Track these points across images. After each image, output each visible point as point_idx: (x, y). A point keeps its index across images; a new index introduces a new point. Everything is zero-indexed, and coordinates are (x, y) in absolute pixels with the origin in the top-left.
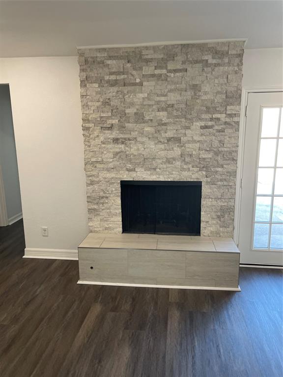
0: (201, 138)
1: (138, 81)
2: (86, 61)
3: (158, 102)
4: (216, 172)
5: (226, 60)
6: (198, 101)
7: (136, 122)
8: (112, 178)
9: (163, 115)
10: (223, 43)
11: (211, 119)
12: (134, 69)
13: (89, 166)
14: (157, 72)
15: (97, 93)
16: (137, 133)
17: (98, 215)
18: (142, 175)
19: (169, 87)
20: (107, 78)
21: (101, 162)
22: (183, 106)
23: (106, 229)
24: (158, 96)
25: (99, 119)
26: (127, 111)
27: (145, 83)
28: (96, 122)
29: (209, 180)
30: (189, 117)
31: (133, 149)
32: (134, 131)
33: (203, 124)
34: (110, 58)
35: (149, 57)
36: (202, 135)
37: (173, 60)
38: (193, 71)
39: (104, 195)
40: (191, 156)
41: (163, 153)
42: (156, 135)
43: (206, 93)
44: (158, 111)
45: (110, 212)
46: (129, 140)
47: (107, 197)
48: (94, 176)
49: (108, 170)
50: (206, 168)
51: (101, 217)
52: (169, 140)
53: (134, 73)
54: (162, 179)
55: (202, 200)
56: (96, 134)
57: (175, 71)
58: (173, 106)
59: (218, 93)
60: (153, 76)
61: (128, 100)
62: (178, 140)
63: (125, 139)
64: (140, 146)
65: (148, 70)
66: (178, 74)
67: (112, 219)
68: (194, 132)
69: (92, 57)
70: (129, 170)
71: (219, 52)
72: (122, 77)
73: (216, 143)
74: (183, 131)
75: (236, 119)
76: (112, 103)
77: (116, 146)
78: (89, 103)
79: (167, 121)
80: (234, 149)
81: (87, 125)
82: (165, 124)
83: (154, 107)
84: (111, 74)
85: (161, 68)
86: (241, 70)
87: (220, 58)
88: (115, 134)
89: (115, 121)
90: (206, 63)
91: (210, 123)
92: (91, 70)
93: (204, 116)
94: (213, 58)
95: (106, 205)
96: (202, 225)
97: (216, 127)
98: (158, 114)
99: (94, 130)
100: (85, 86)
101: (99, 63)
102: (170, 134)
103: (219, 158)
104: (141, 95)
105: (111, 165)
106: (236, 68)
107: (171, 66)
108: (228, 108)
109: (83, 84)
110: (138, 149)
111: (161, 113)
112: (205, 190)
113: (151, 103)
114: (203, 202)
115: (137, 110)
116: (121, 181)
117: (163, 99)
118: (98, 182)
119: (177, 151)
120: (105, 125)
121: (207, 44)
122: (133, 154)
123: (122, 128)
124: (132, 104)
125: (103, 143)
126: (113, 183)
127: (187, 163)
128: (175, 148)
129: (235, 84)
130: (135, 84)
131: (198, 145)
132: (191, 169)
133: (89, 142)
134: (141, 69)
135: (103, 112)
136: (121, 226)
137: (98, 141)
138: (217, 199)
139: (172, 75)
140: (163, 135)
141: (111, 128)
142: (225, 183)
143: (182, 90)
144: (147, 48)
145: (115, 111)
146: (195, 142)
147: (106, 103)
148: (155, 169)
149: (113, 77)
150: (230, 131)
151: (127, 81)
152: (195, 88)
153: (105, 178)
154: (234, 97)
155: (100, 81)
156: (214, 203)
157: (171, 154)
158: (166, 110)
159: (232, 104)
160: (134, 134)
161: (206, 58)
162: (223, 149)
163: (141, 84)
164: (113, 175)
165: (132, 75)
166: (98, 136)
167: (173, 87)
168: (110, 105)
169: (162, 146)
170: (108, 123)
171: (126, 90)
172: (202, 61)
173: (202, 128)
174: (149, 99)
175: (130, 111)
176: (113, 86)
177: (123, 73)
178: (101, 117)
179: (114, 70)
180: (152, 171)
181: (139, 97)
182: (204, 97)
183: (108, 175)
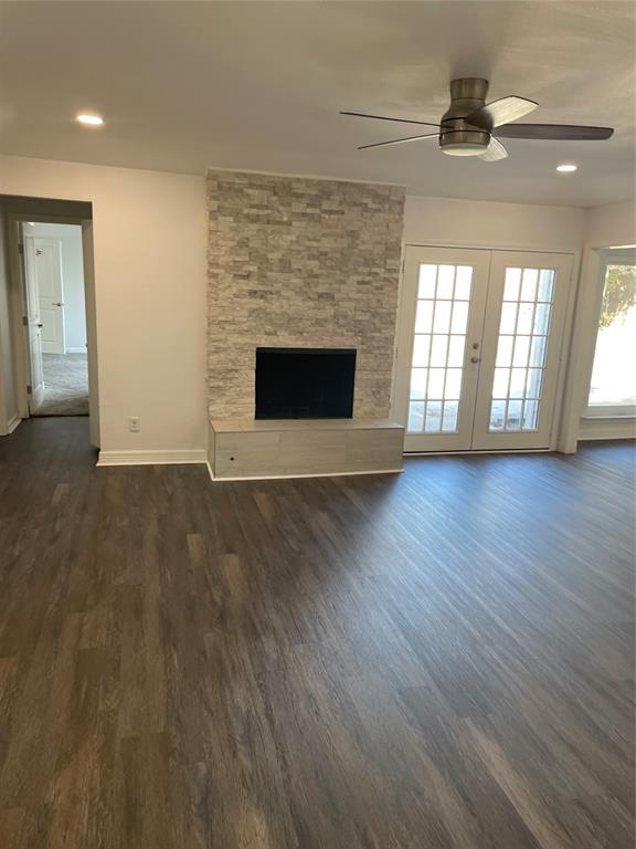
0: (357, 296)
1: (285, 219)
2: (220, 187)
3: (309, 248)
4: (374, 337)
5: (387, 206)
6: (356, 251)
7: (281, 271)
8: (246, 344)
9: (314, 265)
10: (384, 186)
11: (370, 274)
12: (282, 204)
13: (215, 328)
14: (309, 211)
15: (231, 229)
16: (280, 285)
17: (224, 395)
18: (285, 340)
19: (323, 231)
20: (246, 211)
21: (232, 322)
22: (338, 255)
23: (234, 414)
24: (309, 240)
25: (232, 264)
26: (270, 256)
27: (294, 223)
28: (228, 268)
29: (365, 347)
30: (344, 269)
31: (275, 306)
32: (277, 281)
33: (359, 278)
34: (251, 186)
35: (299, 191)
36: (359, 292)
37: (328, 199)
38: (352, 214)
39: (233, 367)
40: (345, 317)
41: (313, 313)
42: (305, 289)
43: (364, 242)
44: (309, 258)
45: (241, 391)
46: (271, 293)
47: (236, 371)
48: (220, 340)
49: (241, 333)
50: (361, 332)
51: (227, 398)
52: (320, 296)
53: (281, 208)
54: (310, 345)
55: (357, 372)
56: (227, 283)
57: (331, 212)
58: (326, 254)
59: (379, 243)
60: (304, 215)
61: (272, 242)
62: (331, 297)
63: (265, 292)
64: (284, 302)
65: (299, 207)
66: (332, 216)
67: (243, 401)
68: (349, 289)
69: (228, 183)
70: (267, 333)
71: (376, 195)
72: (266, 212)
73: (374, 303)
74: (337, 286)
75: (395, 275)
76: (251, 245)
77: (254, 301)
78: (220, 242)
79: (319, 272)
80: (392, 311)
81: (216, 271)
82: (316, 276)
83: (304, 254)
84: (252, 206)
85: (314, 206)
86: (401, 219)
87: (380, 203)
88: (252, 285)
89: (253, 268)
90: (365, 207)
91: (368, 279)
92: (225, 199)
93: (361, 269)
94: (373, 202)
95: (235, 381)
96: (355, 404)
97: (375, 284)
98: (308, 262)
99: (224, 278)
100: (216, 219)
101: (236, 191)
102: (321, 289)
103: (377, 321)
104: (289, 238)
105: (245, 327)
106: (397, 217)
107: (326, 206)
108: (388, 261)
109: (213, 215)
110: (282, 307)
111: (313, 262)
112: (360, 360)
113: (302, 248)
114: (357, 375)
115: (283, 255)
116: (258, 349)
117: (315, 244)
118: (226, 350)
119: (329, 311)
120: (240, 273)
121: (366, 185)
122: (274, 312)
123: (262, 277)
124: (277, 247)
125: (236, 296)
126: (246, 351)
127: (340, 326)
128: (327, 307)
129: (396, 235)
130: (280, 223)
131: (353, 304)
132: (345, 333)
133: (215, 293)
134: (290, 205)
135: (238, 255)
136: (254, 410)
137: (228, 293)
138: (373, 370)
139: (327, 217)
140: (314, 289)
141: (247, 277)
142: (383, 352)
143: (337, 236)
144: (298, 180)
145: (255, 256)
146: (350, 299)
147: (243, 243)
148: (301, 333)
149: (253, 211)
150: (390, 289)
151: (271, 219)
152: (353, 235)
153: (235, 344)
154: (393, 250)
155: (236, 214)
156: (370, 376)
157: (322, 314)
158: (318, 259)
159: (392, 258)
160: (277, 287)
161: (365, 201)
162: (379, 310)
163: (289, 224)
164: (246, 339)
165: (279, 211)
166: (229, 287)
167: (327, 231)
168: (247, 246)
169: (311, 304)
170: (244, 269)
171: (269, 228)
172: (360, 204)
173: (360, 283)
174: (297, 242)
175: (274, 256)
176: (253, 221)
177: (267, 207)
178: (235, 261)
179: (255, 202)
180: (298, 335)
181: (286, 240)
182: (362, 247)
183: (241, 340)
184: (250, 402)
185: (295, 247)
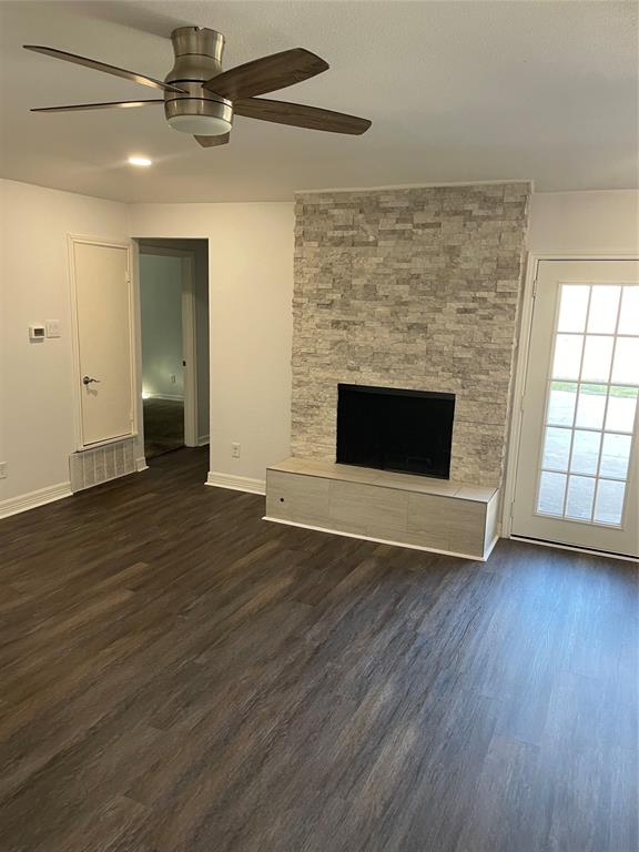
0: (457, 328)
1: (372, 239)
2: (305, 210)
3: (398, 271)
4: (478, 381)
5: (500, 211)
6: (455, 271)
7: (365, 298)
8: (327, 379)
9: (403, 290)
10: (495, 186)
11: (474, 299)
12: (368, 222)
13: (297, 359)
14: (398, 227)
15: (316, 255)
16: (365, 314)
17: (305, 431)
18: (369, 378)
19: (414, 249)
20: (330, 234)
21: (314, 355)
22: (433, 277)
23: (314, 453)
24: (399, 261)
25: (315, 292)
26: (354, 282)
27: (381, 243)
28: (312, 297)
29: (466, 392)
30: (441, 294)
31: (359, 338)
32: (361, 310)
33: (461, 305)
34: (337, 206)
35: (390, 205)
36: (459, 322)
37: (423, 210)
38: (451, 226)
39: (315, 403)
40: (441, 353)
41: (400, 347)
42: (392, 319)
43: (466, 260)
44: (398, 283)
45: (321, 429)
46: (355, 324)
47: (318, 407)
48: (302, 373)
49: (324, 366)
50: (463, 373)
51: (308, 436)
52: (410, 327)
53: (367, 227)
54: (396, 385)
55: (454, 423)
56: (310, 312)
57: (425, 226)
58: (418, 276)
59: (486, 259)
60: (393, 232)
61: (356, 267)
62: (423, 328)
63: (348, 322)
64: (369, 334)
65: (387, 223)
66: (427, 230)
67: (323, 440)
68: (446, 319)
69: (313, 206)
70: (350, 369)
71: (488, 200)
72: (351, 233)
73: (479, 336)
74: (432, 315)
75: (510, 301)
76: (334, 270)
77: (336, 331)
78: (305, 269)
79: (409, 299)
80: (506, 347)
81: (299, 300)
82: (405, 304)
83: (392, 278)
84: (336, 228)
85: (405, 221)
86: (521, 226)
87: (489, 208)
88: (335, 315)
89: (336, 296)
90: (469, 216)
91: (471, 305)
92: (311, 223)
93: (462, 294)
94: (480, 208)
95: (316, 418)
96: (453, 463)
97: (481, 312)
98: (396, 287)
99: (307, 307)
100: (301, 245)
101: (321, 213)
102: (412, 319)
103: (483, 360)
104: (375, 260)
105: (327, 360)
106: (514, 224)
107: (419, 218)
108: (500, 283)
109: (298, 242)
110: (366, 339)
111: (401, 287)
112: (460, 408)
113: (387, 271)
114: (455, 427)
115: (369, 281)
116: (339, 385)
117: (405, 266)
118: (308, 383)
120: (322, 302)
121: (472, 187)
122: (357, 345)
123: (345, 305)
124: (361, 272)
125: (318, 326)
126: (328, 387)
127: (434, 364)
128: (418, 341)
129: (512, 248)
130: (367, 244)
131: (452, 337)
132: (440, 373)
133: (299, 324)
134: (377, 222)
135: (321, 282)
136: (335, 452)
137: (312, 324)
138: (477, 423)
139: (420, 232)
140: (403, 319)
141: (330, 305)
142: (491, 400)
143: (432, 253)
144: (386, 192)
145: (339, 283)
146: (448, 332)
147: (326, 270)
148: (387, 370)
149: (338, 233)
150: (502, 318)
151: (357, 239)
152: (452, 251)
153: (317, 378)
154: (511, 267)
155: (321, 238)
156: (473, 430)
157: (412, 349)
158: (408, 283)
159: (505, 278)
160: (361, 316)
161: (469, 207)
162: (485, 346)
163: (375, 244)
164: (328, 374)
165: (365, 231)
166: (312, 316)
167: (420, 249)
168: (331, 272)
169: (400, 336)
170: (327, 297)
171: (354, 251)
172: (463, 213)
173: (460, 311)
174: (385, 266)
175: (358, 282)
176: (336, 245)
177: (352, 228)
178: (319, 290)
179: (341, 223)
180: (384, 373)
181: (371, 262)
182: (464, 266)
183: (322, 374)
184: (331, 442)
185: (380, 271)
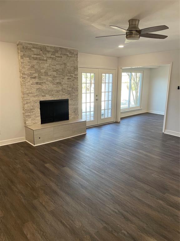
0: (67, 83)
1: (45, 59)
2: (23, 48)
3: (53, 68)
4: (73, 95)
5: (73, 56)
6: (66, 69)
7: (45, 76)
8: (36, 100)
9: (55, 73)
10: (72, 49)
12: (44, 54)
13: (26, 95)
14: (52, 56)
15: (28, 62)
16: (45, 80)
17: (30, 118)
18: (48, 98)
19: (57, 63)
20: (32, 56)
21: (31, 93)
22: (61, 70)
23: (34, 123)
24: (53, 66)
25: (29, 74)
26: (41, 71)
27: (48, 60)
28: (28, 75)
29: (71, 98)
30: (64, 75)
31: (44, 87)
32: (44, 79)
33: (68, 77)
34: (34, 48)
35: (49, 50)
36: (68, 82)
37: (57, 53)
38: (64, 57)
40: (65, 89)
41: (56, 89)
42: (53, 81)
43: (68, 66)
44: (53, 72)
45: (36, 116)
46: (43, 83)
47: (34, 109)
48: (28, 99)
49: (34, 96)
50: (70, 94)
51: (32, 118)
52: (57, 83)
53: (44, 55)
54: (56, 99)
55: (69, 106)
56: (28, 80)
57: (58, 57)
58: (58, 70)
59: (72, 67)
60: (51, 57)
61: (41, 66)
62: (60, 83)
63: (41, 82)
64: (47, 86)
65: (49, 55)
66: (59, 58)
67: (37, 119)
68: (65, 81)
69: (26, 46)
70: (43, 96)
71: (71, 52)
72: (39, 56)
73: (72, 85)
74: (62, 80)
75: (77, 76)
76: (35, 67)
77: (37, 86)
78: (25, 66)
79: (56, 76)
80: (77, 87)
81: (24, 76)
82: (56, 77)
83: (52, 70)
84: (34, 54)
85: (53, 55)
86: (77, 59)
87: (72, 54)
88: (37, 80)
89: (37, 75)
90: (68, 56)
91: (70, 77)
92: (25, 52)
93: (68, 75)
94: (70, 54)
95: (34, 113)
96: (69, 115)
97: (72, 79)
98: (53, 73)
99: (27, 79)
100: (23, 58)
101: (29, 49)
102: (58, 81)
103: (73, 90)
105: (35, 94)
106: (76, 59)
107: (57, 55)
110: (46, 87)
111: (54, 73)
112: (70, 102)
114: (70, 107)
115: (46, 71)
116: (40, 101)
117: (54, 67)
118: (30, 102)
119: (60, 88)
120: (32, 77)
121: (67, 49)
122: (44, 89)
123: (40, 78)
124: (43, 68)
125: (32, 84)
126: (36, 102)
127: (64, 92)
128: (60, 87)
129: (76, 64)
130: (44, 60)
131: (67, 85)
132: (65, 94)
133: (25, 84)
134: (46, 54)
135: (31, 71)
136: (41, 121)
137: (29, 84)
138: (73, 105)
140: (55, 81)
141: (35, 78)
142: (76, 99)
143: (60, 64)
144: (48, 46)
145: (37, 71)
147: (33, 67)
148: (53, 95)
149: (35, 56)
150: (76, 80)
151: (41, 59)
152: (65, 64)
153: (33, 100)
154: (76, 69)
155: (29, 57)
156: (73, 107)
157: (58, 89)
158: (56, 72)
159: (76, 71)
160: (45, 81)
161: (67, 54)
162: (74, 87)
164: (36, 99)
165: (43, 56)
166: (29, 81)
167: (58, 63)
168: (34, 68)
169: (55, 86)
170: (34, 75)
171: (40, 62)
172: (66, 55)
173: (68, 79)
174: (50, 67)
175: (43, 71)
176: (35, 60)
177: (39, 55)
178: (30, 73)
179: (36, 53)
180: (52, 96)
181: (46, 65)
182: (68, 68)
183: (35, 99)
184: (39, 119)
185: (49, 68)
